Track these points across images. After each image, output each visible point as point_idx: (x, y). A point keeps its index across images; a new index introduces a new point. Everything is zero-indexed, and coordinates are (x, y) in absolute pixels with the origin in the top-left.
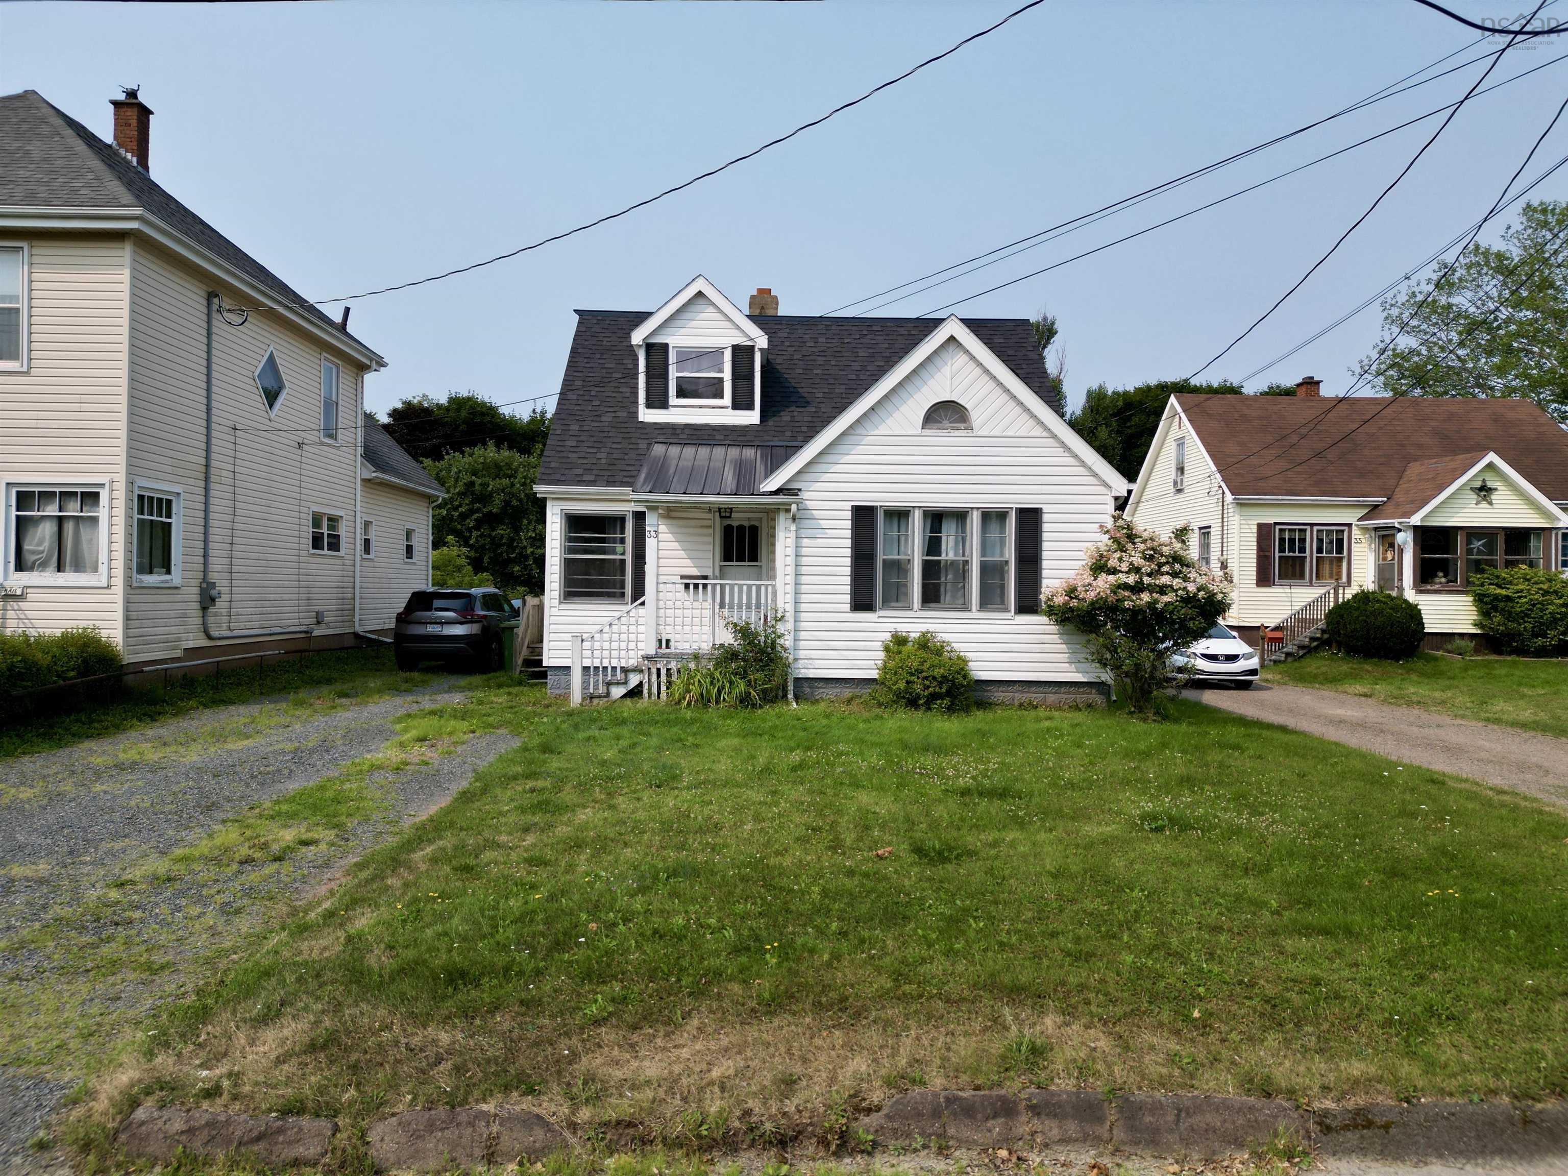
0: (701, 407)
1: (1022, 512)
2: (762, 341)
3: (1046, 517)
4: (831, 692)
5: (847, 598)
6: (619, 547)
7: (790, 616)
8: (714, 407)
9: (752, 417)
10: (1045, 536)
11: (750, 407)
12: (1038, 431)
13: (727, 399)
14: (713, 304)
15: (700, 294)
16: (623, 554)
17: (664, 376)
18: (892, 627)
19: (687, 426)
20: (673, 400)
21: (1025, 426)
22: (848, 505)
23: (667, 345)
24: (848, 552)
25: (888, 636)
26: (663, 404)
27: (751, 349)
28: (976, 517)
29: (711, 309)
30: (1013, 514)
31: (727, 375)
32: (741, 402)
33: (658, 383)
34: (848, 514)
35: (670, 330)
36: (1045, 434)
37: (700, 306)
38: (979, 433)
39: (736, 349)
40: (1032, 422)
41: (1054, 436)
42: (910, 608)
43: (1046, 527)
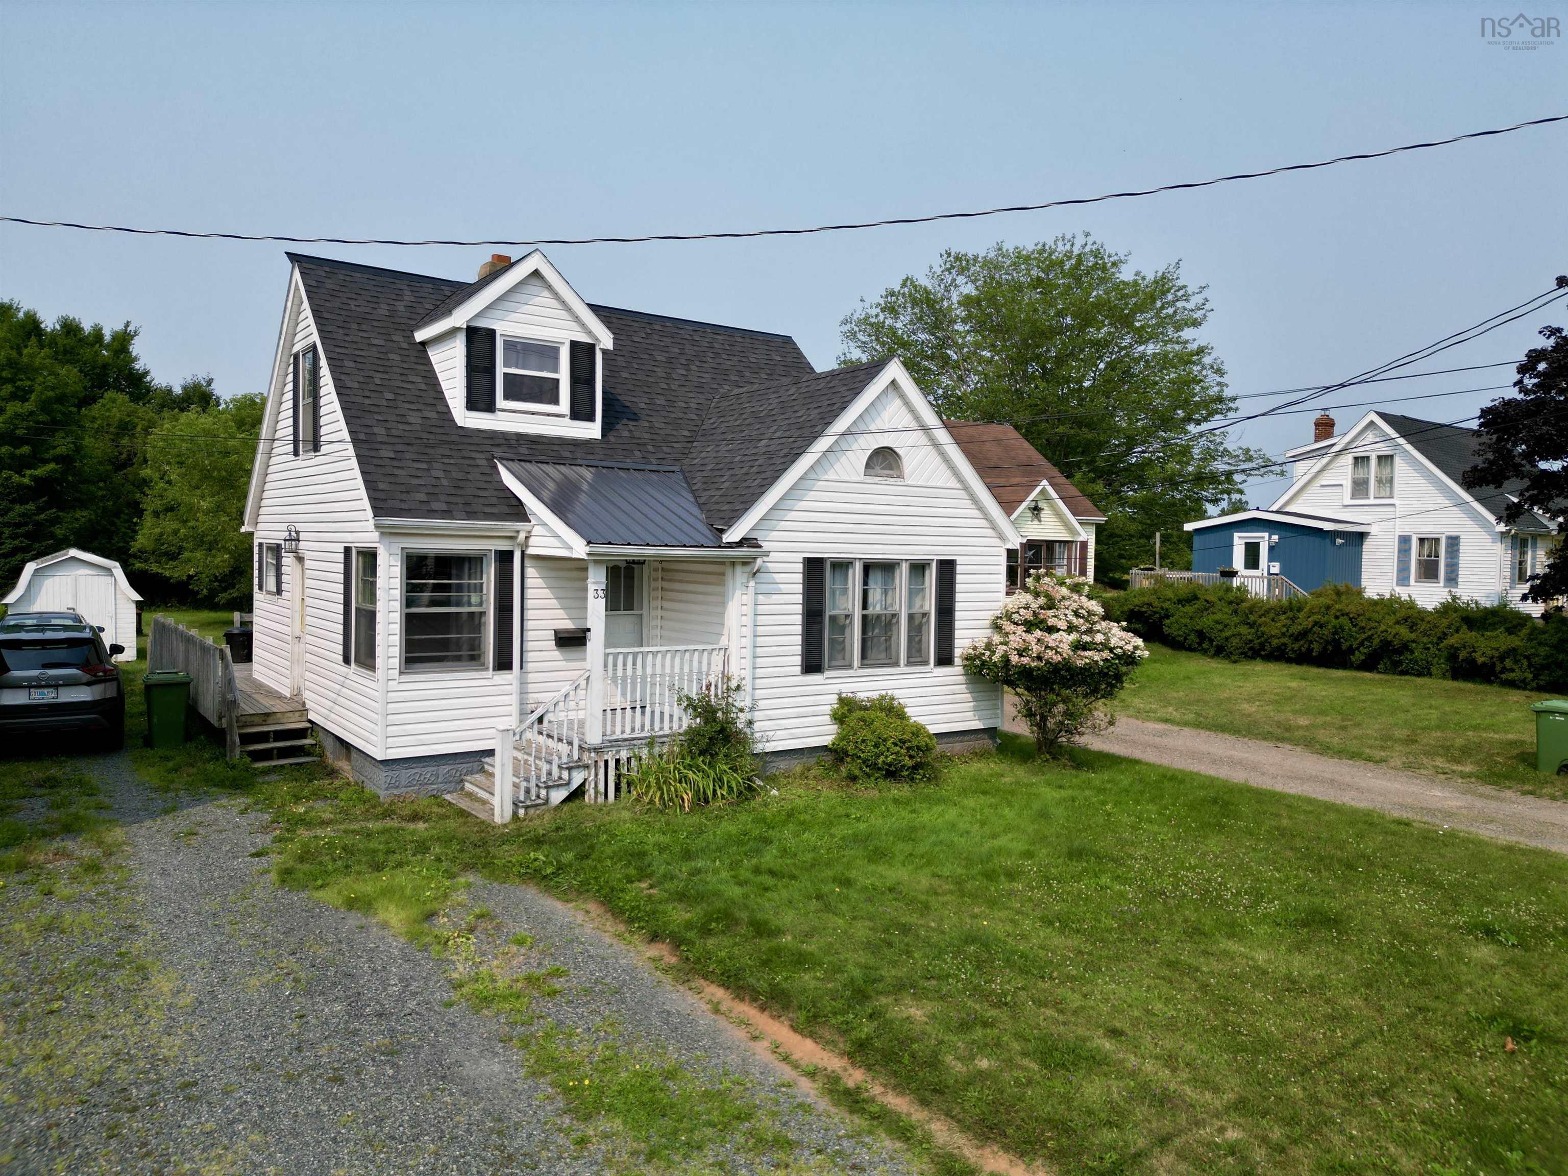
0: (533, 414)
1: (942, 563)
2: (605, 340)
3: (959, 569)
4: (782, 765)
5: (798, 660)
6: (474, 599)
7: (747, 685)
8: (549, 415)
9: (592, 430)
10: (958, 587)
11: (591, 418)
12: (953, 483)
13: (564, 405)
14: (549, 287)
15: (536, 273)
16: (481, 604)
17: (491, 370)
18: (836, 688)
19: (520, 437)
20: (501, 402)
21: (944, 478)
22: (800, 557)
23: (492, 333)
24: (799, 608)
25: (834, 699)
26: (490, 408)
27: (591, 348)
28: (905, 567)
29: (546, 293)
30: (934, 565)
31: (564, 376)
32: (583, 411)
33: (482, 379)
34: (800, 567)
35: (497, 313)
36: (958, 486)
37: (534, 287)
38: (909, 482)
39: (574, 345)
40: (948, 473)
41: (966, 488)
42: (850, 666)
43: (959, 578)
